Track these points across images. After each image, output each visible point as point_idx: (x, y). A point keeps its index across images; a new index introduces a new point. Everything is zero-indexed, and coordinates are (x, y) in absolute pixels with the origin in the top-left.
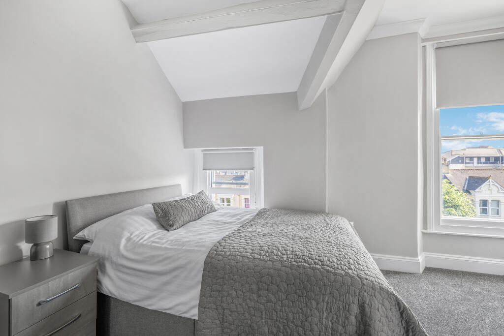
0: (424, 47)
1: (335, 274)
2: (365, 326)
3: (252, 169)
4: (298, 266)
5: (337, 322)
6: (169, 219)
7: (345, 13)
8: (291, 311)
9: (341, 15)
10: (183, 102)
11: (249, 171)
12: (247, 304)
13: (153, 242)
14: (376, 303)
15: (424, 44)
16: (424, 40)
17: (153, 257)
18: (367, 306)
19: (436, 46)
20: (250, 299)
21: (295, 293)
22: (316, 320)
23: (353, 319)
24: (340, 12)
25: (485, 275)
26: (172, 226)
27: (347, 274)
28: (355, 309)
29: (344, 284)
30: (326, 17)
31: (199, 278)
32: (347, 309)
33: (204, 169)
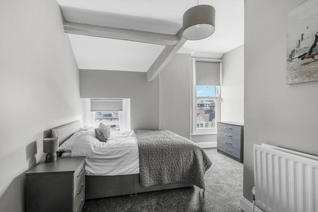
0: (192, 60)
1: (185, 145)
2: (195, 158)
3: (122, 110)
4: (173, 145)
5: (188, 159)
6: (104, 136)
7: (176, 47)
8: (173, 160)
9: (174, 47)
10: (79, 69)
11: (120, 112)
12: (158, 161)
13: (108, 146)
14: (197, 151)
15: (192, 59)
16: (192, 57)
17: (113, 152)
18: (195, 152)
19: (196, 61)
20: (159, 159)
21: (174, 153)
22: (181, 160)
23: (192, 157)
24: (174, 46)
25: (209, 148)
26: (106, 139)
27: (188, 144)
28: (192, 154)
29: (188, 147)
30: (166, 46)
31: (138, 156)
32: (190, 155)
33: (91, 111)
